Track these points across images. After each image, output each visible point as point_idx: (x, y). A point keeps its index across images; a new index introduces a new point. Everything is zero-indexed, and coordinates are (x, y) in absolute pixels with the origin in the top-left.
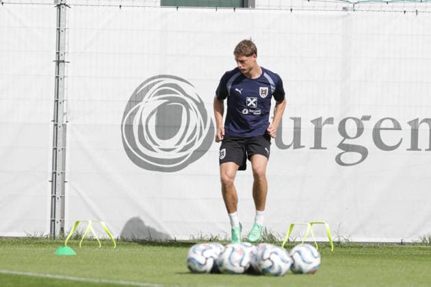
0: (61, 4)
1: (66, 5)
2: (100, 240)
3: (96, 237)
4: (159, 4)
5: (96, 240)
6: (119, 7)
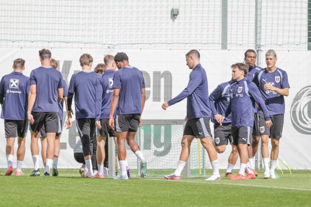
1: (261, 50)
2: (283, 170)
3: (281, 169)
5: (280, 170)
6: (288, 51)
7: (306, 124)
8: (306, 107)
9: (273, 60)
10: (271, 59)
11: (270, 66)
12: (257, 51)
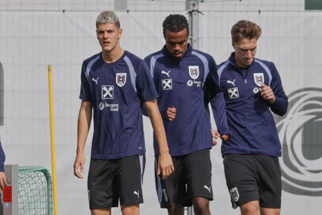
0: (193, 11)
1: (199, 12)
4: (303, 8)
6: (258, 13)
7: (297, 171)
8: (300, 135)
9: (114, 34)
10: (109, 31)
11: (108, 48)
12: (190, 13)
